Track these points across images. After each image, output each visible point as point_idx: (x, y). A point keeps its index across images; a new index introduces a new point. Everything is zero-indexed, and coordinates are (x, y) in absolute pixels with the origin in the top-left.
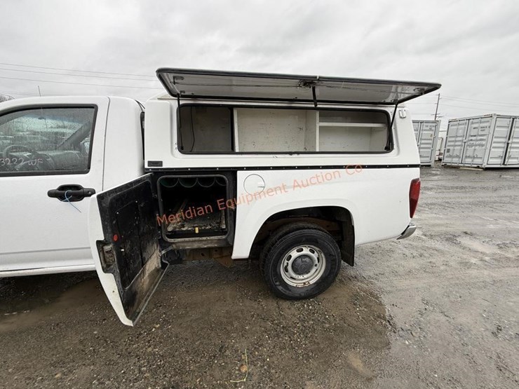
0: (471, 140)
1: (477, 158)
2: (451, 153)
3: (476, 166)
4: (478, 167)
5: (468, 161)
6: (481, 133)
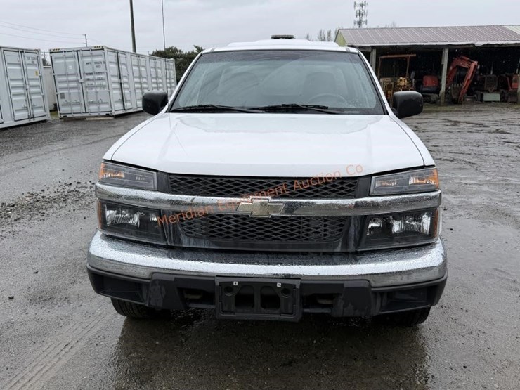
0: (88, 80)
1: (103, 103)
2: (67, 98)
3: (104, 114)
4: (108, 115)
5: (93, 108)
6: (97, 70)
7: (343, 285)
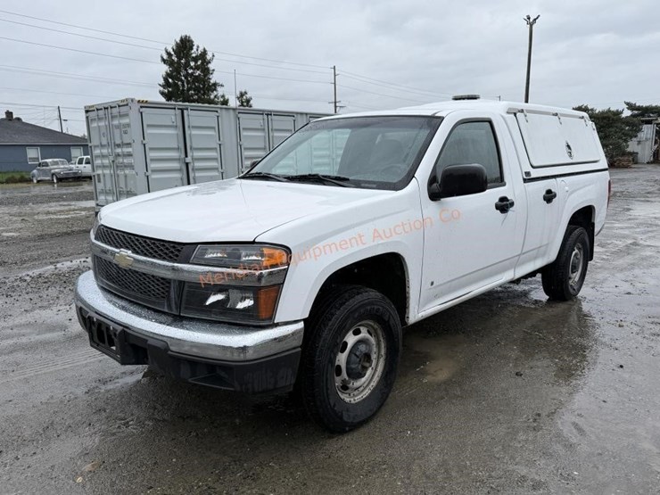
7: (147, 341)
